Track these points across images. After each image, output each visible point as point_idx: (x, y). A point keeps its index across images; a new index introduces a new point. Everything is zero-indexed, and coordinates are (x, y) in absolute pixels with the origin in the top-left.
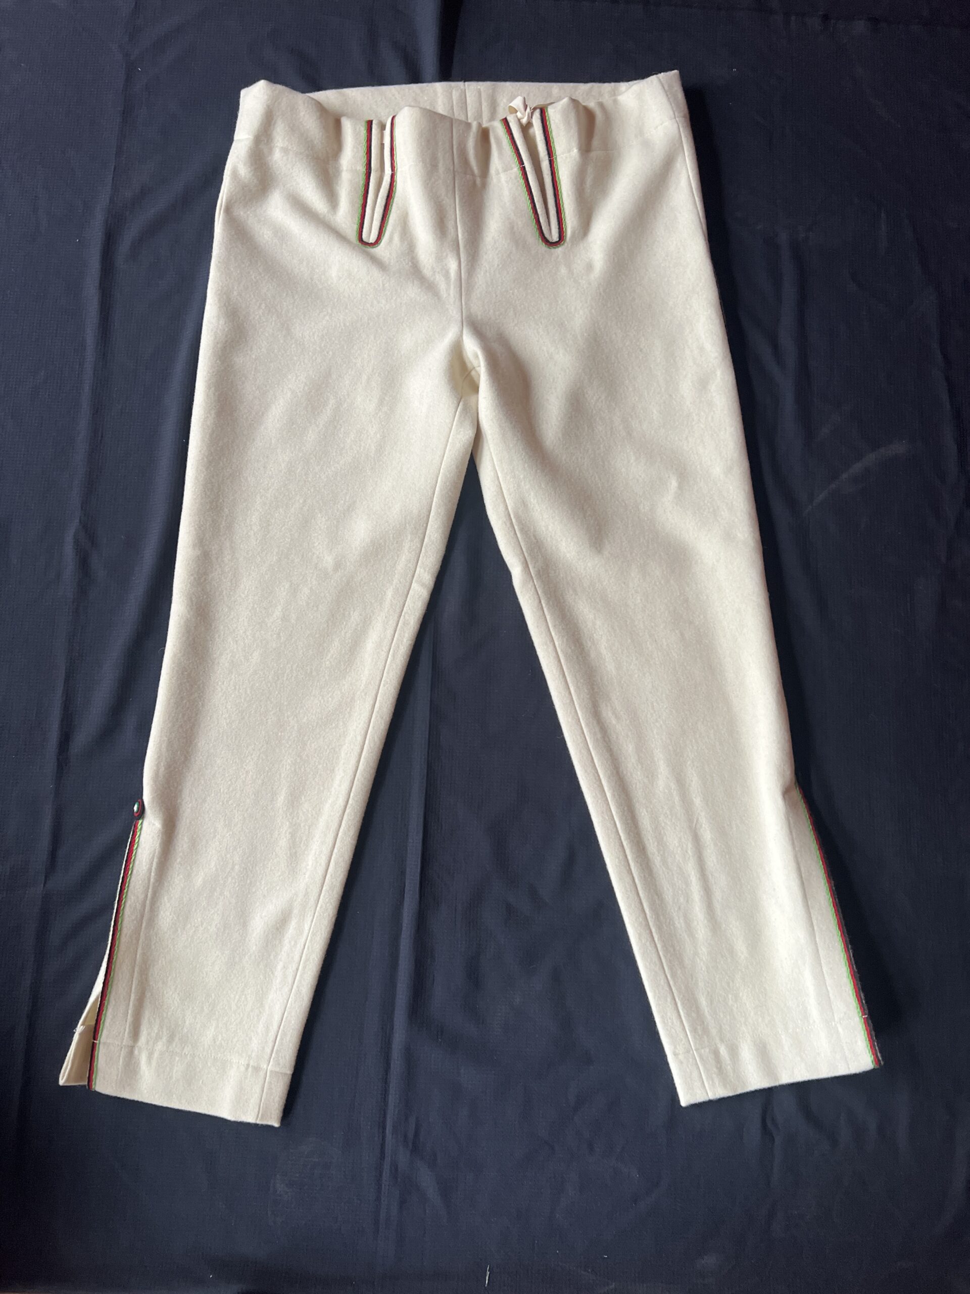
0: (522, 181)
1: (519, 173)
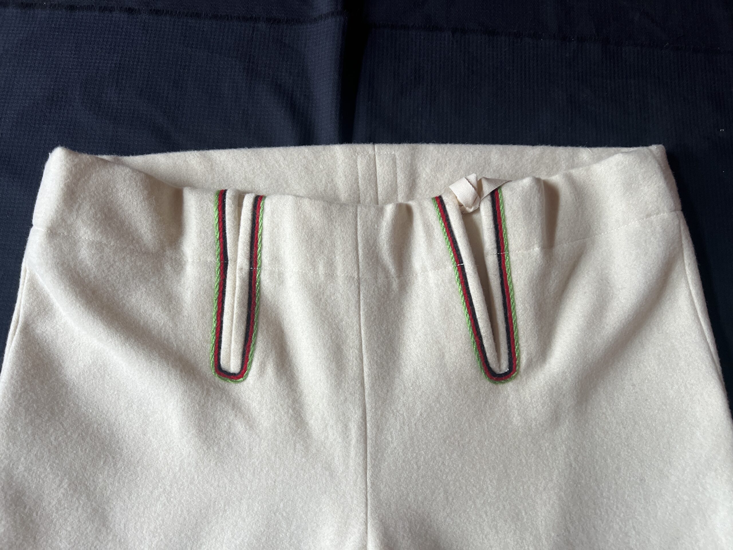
0: (458, 287)
1: (455, 275)
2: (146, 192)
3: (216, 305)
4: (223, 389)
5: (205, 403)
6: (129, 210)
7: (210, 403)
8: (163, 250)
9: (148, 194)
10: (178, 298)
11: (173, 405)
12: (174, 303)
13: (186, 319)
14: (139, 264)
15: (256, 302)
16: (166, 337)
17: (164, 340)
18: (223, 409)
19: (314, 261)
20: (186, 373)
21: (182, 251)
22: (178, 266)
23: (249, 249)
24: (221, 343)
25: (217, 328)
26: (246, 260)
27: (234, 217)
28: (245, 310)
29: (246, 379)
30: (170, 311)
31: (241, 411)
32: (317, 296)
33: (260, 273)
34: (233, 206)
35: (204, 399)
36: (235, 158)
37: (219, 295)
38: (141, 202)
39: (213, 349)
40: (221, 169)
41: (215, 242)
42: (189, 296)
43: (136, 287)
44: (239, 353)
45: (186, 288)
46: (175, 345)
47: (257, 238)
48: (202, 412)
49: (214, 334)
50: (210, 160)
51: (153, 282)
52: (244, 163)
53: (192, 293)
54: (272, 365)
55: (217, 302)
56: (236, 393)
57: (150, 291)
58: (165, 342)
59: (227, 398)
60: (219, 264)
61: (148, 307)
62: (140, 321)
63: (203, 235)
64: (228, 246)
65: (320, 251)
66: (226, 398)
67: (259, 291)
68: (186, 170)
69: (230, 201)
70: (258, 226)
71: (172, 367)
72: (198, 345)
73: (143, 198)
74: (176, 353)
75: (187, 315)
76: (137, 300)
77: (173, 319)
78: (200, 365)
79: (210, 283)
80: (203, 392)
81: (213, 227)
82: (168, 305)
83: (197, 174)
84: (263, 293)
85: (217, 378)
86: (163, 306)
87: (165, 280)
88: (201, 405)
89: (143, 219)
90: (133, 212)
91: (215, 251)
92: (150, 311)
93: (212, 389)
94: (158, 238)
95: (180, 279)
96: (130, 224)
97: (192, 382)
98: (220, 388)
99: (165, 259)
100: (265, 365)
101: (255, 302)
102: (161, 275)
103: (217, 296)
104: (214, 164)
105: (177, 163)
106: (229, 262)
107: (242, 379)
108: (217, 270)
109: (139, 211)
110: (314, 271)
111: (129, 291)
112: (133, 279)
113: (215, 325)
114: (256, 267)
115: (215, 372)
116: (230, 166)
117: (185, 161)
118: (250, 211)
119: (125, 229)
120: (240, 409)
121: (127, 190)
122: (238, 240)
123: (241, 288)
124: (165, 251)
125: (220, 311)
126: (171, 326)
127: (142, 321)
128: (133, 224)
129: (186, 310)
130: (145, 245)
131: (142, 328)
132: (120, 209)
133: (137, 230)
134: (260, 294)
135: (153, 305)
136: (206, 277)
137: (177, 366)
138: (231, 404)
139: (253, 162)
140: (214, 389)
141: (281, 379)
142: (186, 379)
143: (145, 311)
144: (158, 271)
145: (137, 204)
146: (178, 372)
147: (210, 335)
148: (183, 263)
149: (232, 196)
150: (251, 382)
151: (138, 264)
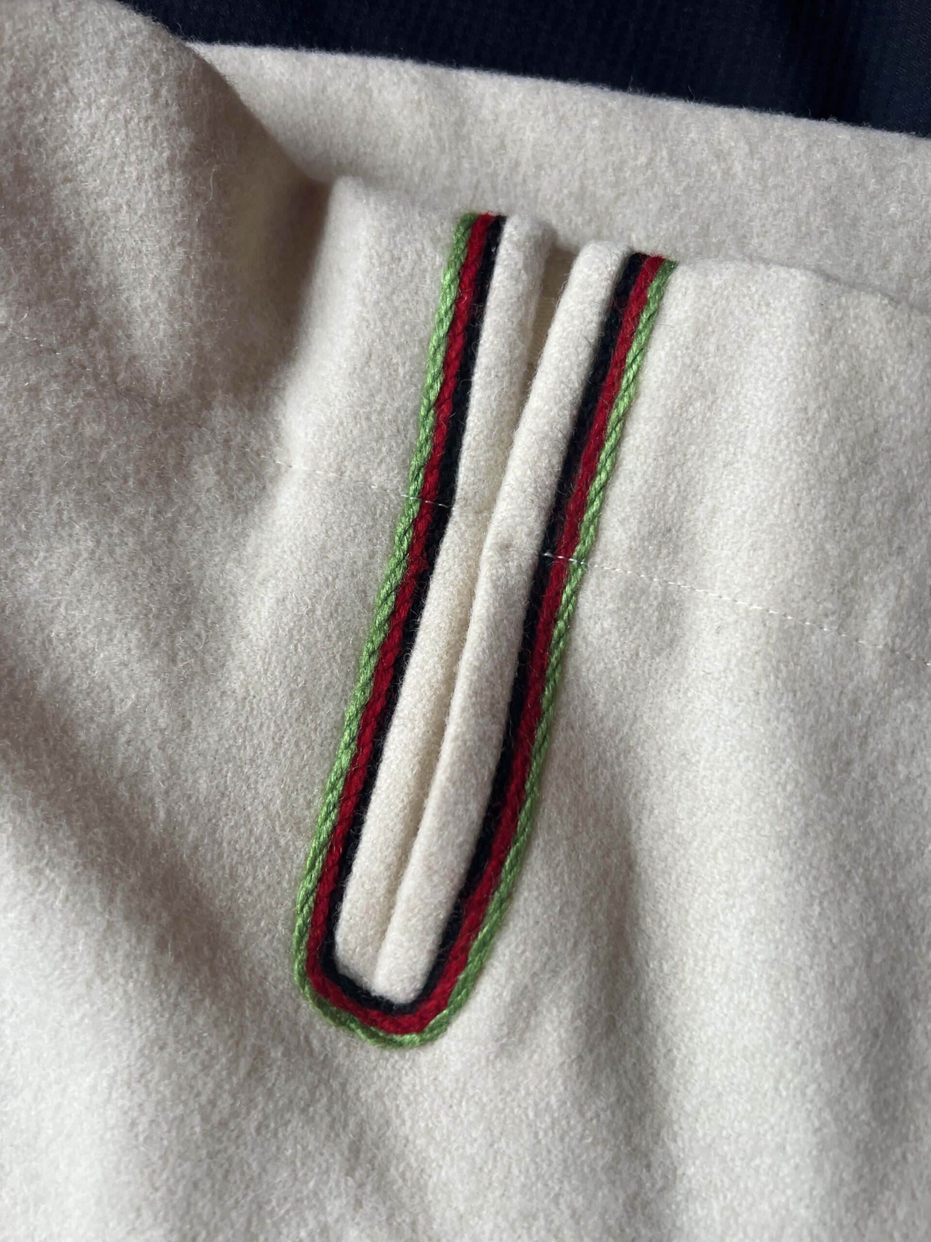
2: (185, 136)
3: (366, 675)
4: (326, 1062)
5: (235, 1114)
6: (100, 195)
7: (256, 1116)
8: (203, 398)
9: (194, 147)
10: (219, 609)
11: (94, 1088)
12: (198, 626)
13: (231, 705)
14: (91, 429)
15: (544, 702)
16: (132, 769)
17: (121, 779)
18: (309, 1155)
19: (853, 583)
20: (178, 957)
21: (276, 424)
22: (248, 480)
23: (558, 468)
24: (355, 847)
25: (349, 777)
26: (534, 514)
27: (521, 324)
28: (495, 731)
29: (433, 1039)
30: (173, 660)
31: (383, 1188)
32: (835, 745)
33: (581, 582)
34: (524, 277)
35: (234, 1096)
36: (556, 111)
37: (389, 637)
38: (158, 173)
39: (318, 865)
40: (495, 142)
41: (416, 412)
42: (265, 614)
43: (59, 524)
44: (431, 922)
45: (259, 577)
46: (162, 815)
47: (603, 429)
48: (210, 1156)
49: (332, 798)
50: (455, 100)
51: (132, 521)
52: (588, 135)
53: (281, 601)
54: (568, 1012)
55: (373, 661)
56: (379, 1096)
57: (111, 553)
58: (123, 790)
59: (337, 1108)
60: (416, 508)
61: (86, 619)
62: (40, 672)
63: (374, 372)
64: (468, 439)
65: (890, 542)
66: (329, 1111)
67: (563, 658)
68: (359, 122)
69: (518, 257)
70: (620, 377)
71: (127, 918)
72: (257, 831)
73: (171, 160)
74: (156, 852)
75: (240, 693)
76: (46, 579)
77: (177, 695)
78: (247, 926)
79: (361, 576)
80: (234, 1061)
81: (424, 350)
82: (171, 631)
83: (396, 143)
84: (577, 670)
85: (308, 1008)
86: (147, 630)
87: (183, 525)
88: (216, 1118)
89: (149, 245)
90: (117, 209)
91: (411, 451)
92: (92, 638)
93: (277, 1053)
94: (192, 341)
95: (244, 534)
96: (92, 256)
97: (196, 1004)
98: (311, 1053)
99: (201, 437)
100: (534, 1008)
101: (537, 704)
102: (169, 499)
103: (379, 638)
104: (470, 120)
105: (330, 90)
106: (456, 510)
107: (415, 1037)
108: (400, 530)
109: (142, 208)
110: (842, 627)
111: (25, 537)
112: (54, 490)
113: (345, 760)
114: (569, 551)
115: (302, 976)
116: (530, 136)
117: (361, 88)
118: (596, 310)
119: (66, 273)
120: (382, 1175)
121: (114, 107)
122: (515, 423)
123: (495, 627)
124: (208, 406)
125: (379, 707)
126: (162, 723)
127: (47, 673)
128: (104, 260)
129: (242, 668)
130: (133, 358)
131: (41, 704)
132: (66, 180)
133: (114, 288)
134: (563, 674)
135: (110, 618)
136: (352, 550)
137: (146, 918)
138: (345, 1140)
139: (622, 139)
140: (287, 1053)
141: (595, 1086)
142: (173, 986)
143: (71, 635)
144: (163, 479)
145: (140, 179)
146: (148, 946)
147: (318, 802)
148: (271, 470)
149: (528, 237)
150: (456, 1064)
151: (88, 432)
